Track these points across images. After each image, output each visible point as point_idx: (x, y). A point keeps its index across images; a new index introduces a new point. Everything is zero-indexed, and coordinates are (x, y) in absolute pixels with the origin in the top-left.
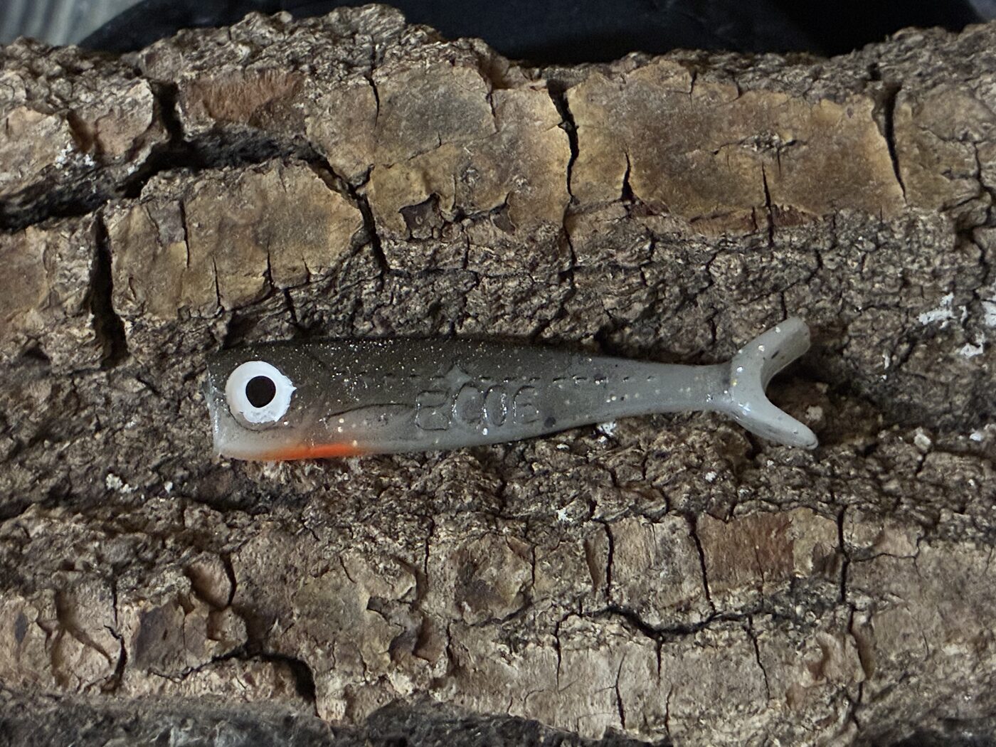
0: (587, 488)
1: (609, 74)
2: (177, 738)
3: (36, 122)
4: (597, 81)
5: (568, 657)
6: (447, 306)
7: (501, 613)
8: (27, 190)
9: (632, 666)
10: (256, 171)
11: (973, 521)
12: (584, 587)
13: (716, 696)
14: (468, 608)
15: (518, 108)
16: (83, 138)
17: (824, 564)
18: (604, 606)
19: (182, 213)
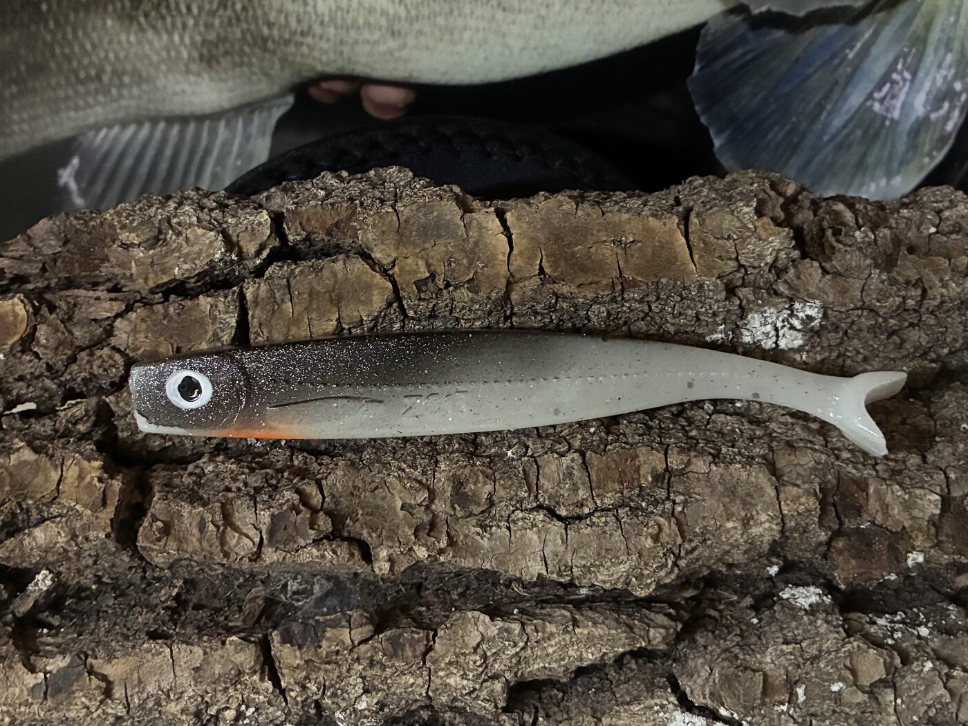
0: (523, 438)
1: (529, 204)
2: (292, 586)
3: (204, 235)
4: (523, 208)
5: (515, 534)
8: (198, 274)
9: (551, 538)
10: (330, 261)
11: (739, 452)
12: (523, 494)
13: (599, 554)
14: (458, 508)
15: (479, 224)
16: (230, 244)
17: (658, 478)
18: (535, 505)
19: (289, 286)
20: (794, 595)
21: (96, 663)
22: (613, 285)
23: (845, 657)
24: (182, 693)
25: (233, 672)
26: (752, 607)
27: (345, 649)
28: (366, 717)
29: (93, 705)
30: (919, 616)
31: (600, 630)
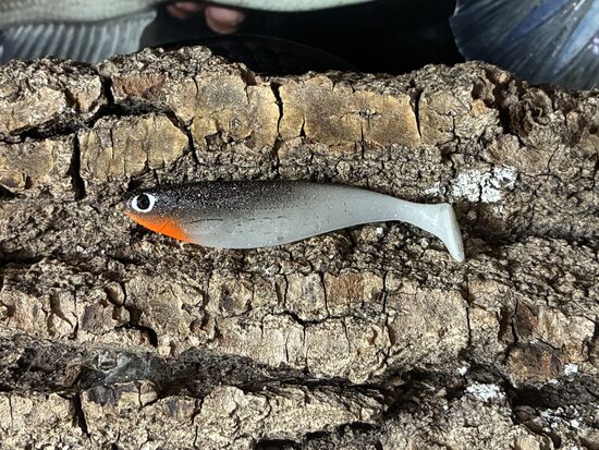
1: (298, 81)
2: (102, 359)
3: (51, 93)
4: (292, 83)
5: (266, 331)
7: (238, 312)
8: (47, 122)
9: (293, 336)
10: (144, 118)
11: (441, 279)
13: (327, 350)
14: (224, 310)
15: (258, 94)
16: (71, 100)
17: (377, 297)
18: (283, 311)
19: (111, 135)
20: (478, 390)
22: (356, 147)
23: (511, 440)
24: (17, 431)
25: (53, 419)
26: (445, 397)
27: (136, 408)
30: (573, 411)
31: (325, 407)
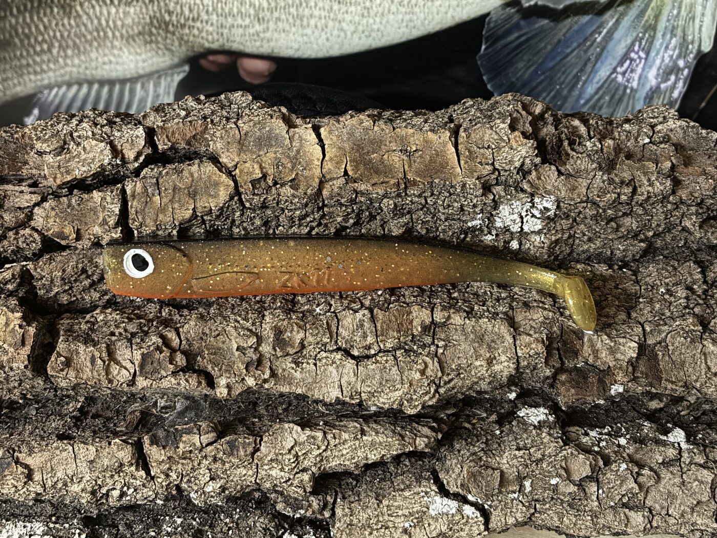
0: (329, 298)
1: (338, 121)
2: (161, 403)
3: (96, 145)
4: (333, 124)
5: (320, 369)
6: (271, 221)
7: (291, 351)
8: (94, 174)
9: (346, 372)
10: (189, 165)
11: (488, 309)
12: (326, 340)
13: (381, 383)
14: (278, 350)
15: (300, 136)
16: (115, 152)
17: (426, 329)
18: (335, 347)
19: (158, 183)
20: (528, 414)
21: (21, 456)
22: (398, 184)
23: (561, 461)
24: (82, 478)
25: (116, 464)
26: (496, 422)
27: (197, 449)
28: (212, 497)
29: (20, 485)
30: (621, 430)
31: (381, 438)
